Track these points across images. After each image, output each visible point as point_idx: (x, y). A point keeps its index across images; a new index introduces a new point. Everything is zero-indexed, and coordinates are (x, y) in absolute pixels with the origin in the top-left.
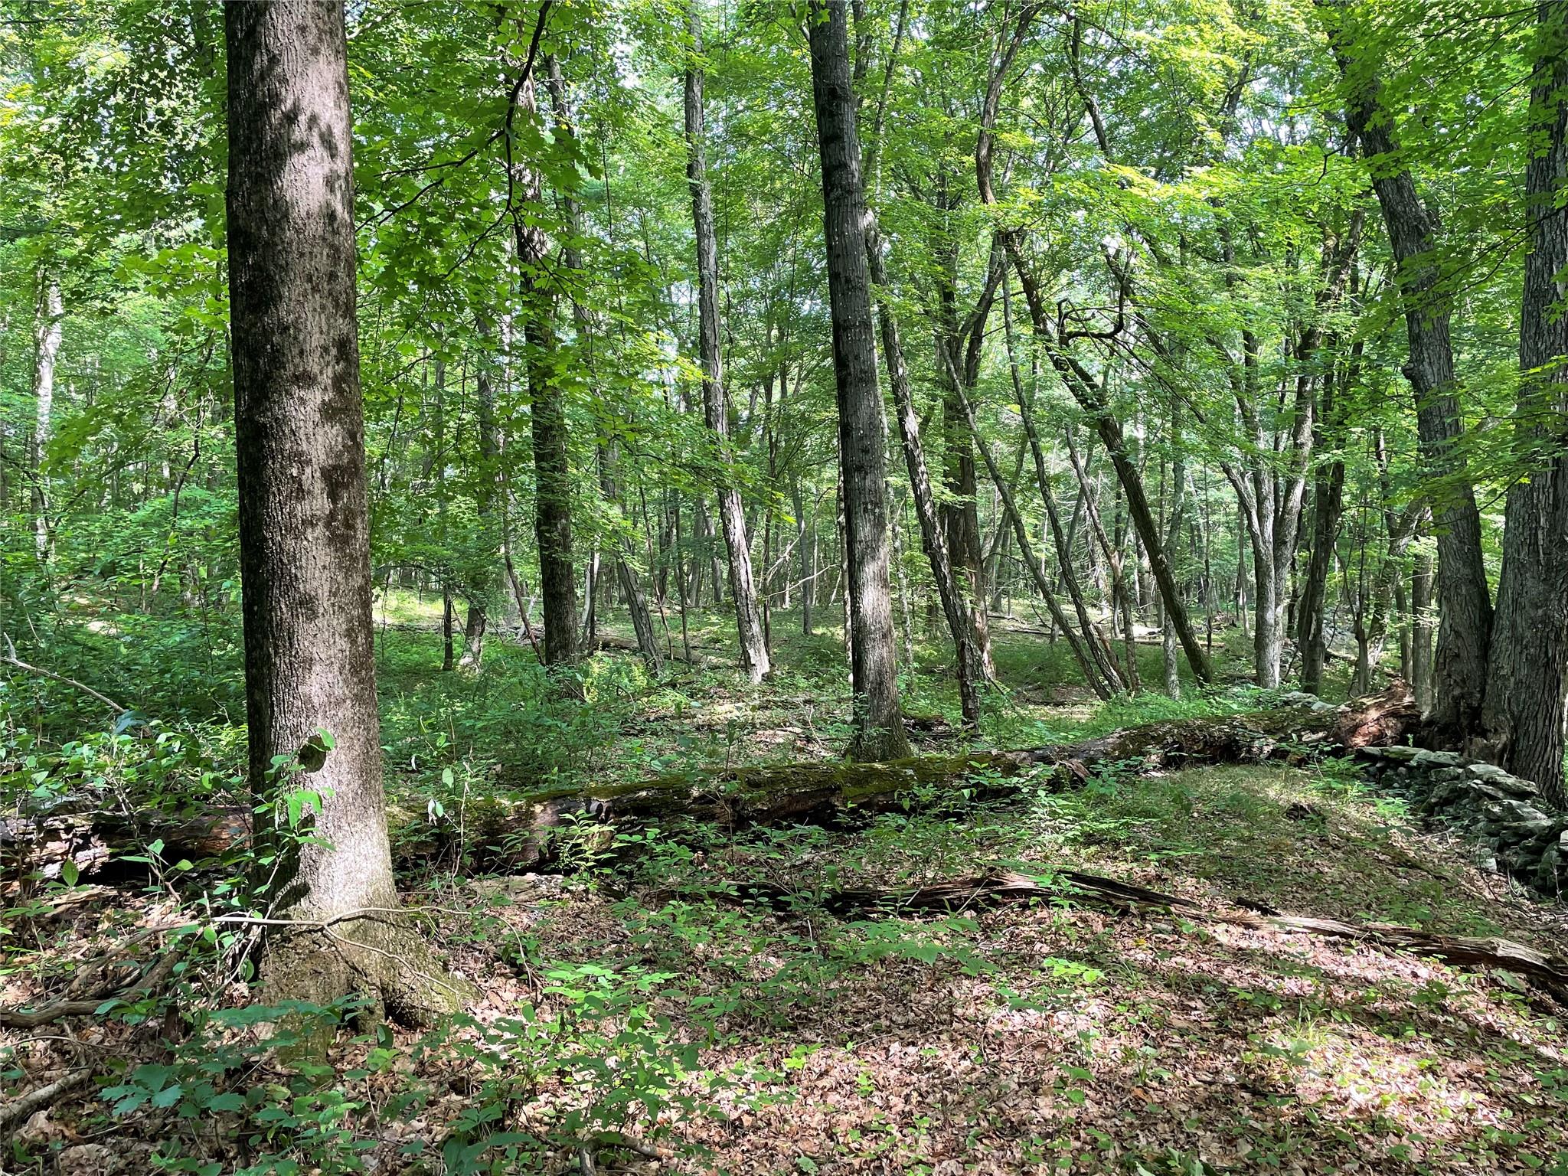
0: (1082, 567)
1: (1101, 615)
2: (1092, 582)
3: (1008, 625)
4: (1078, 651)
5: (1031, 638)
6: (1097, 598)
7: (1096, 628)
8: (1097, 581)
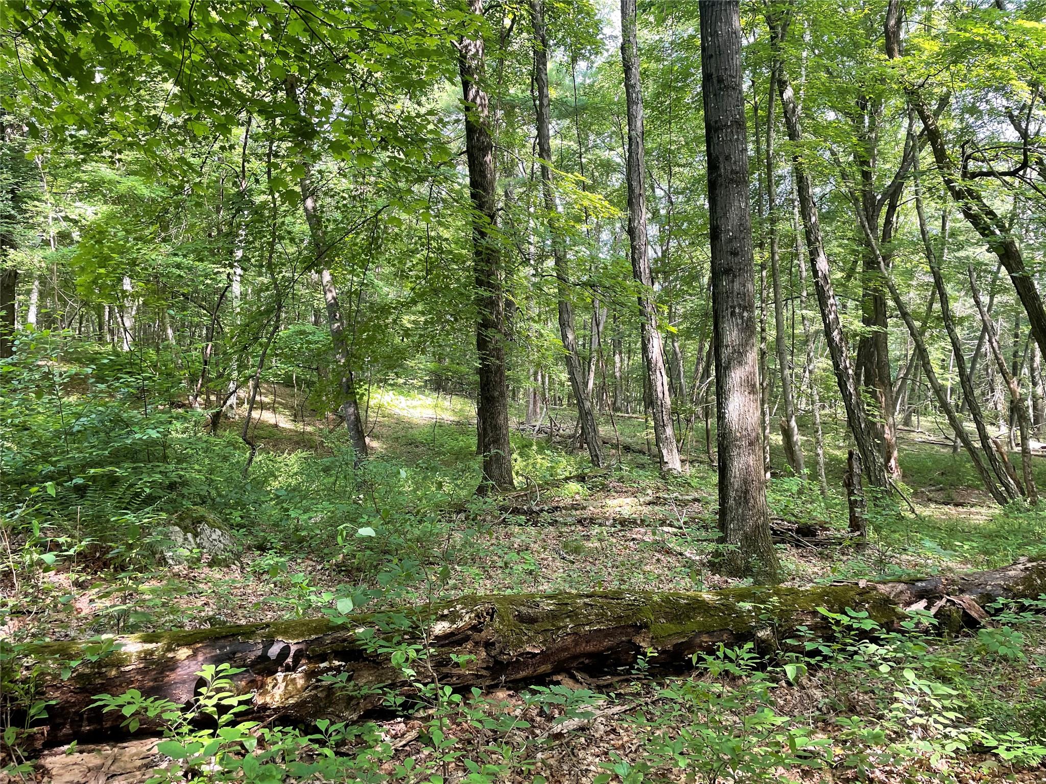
0: (983, 394)
1: (998, 432)
2: (991, 405)
3: (916, 437)
4: (978, 462)
5: (936, 448)
6: (996, 417)
7: (995, 442)
8: (995, 405)
